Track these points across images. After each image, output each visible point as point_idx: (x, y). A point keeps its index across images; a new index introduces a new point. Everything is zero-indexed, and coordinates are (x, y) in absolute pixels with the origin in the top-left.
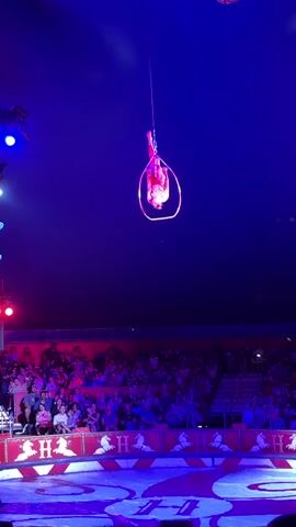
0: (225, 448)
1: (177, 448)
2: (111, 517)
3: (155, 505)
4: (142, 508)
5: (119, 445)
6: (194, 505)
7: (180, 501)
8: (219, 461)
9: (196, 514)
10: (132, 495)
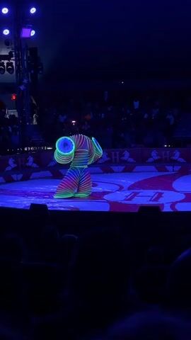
0: (182, 160)
1: (150, 160)
2: (108, 202)
3: (135, 194)
4: (127, 196)
5: (113, 157)
6: (160, 195)
7: (151, 193)
8: (177, 168)
9: (161, 201)
10: (121, 188)
